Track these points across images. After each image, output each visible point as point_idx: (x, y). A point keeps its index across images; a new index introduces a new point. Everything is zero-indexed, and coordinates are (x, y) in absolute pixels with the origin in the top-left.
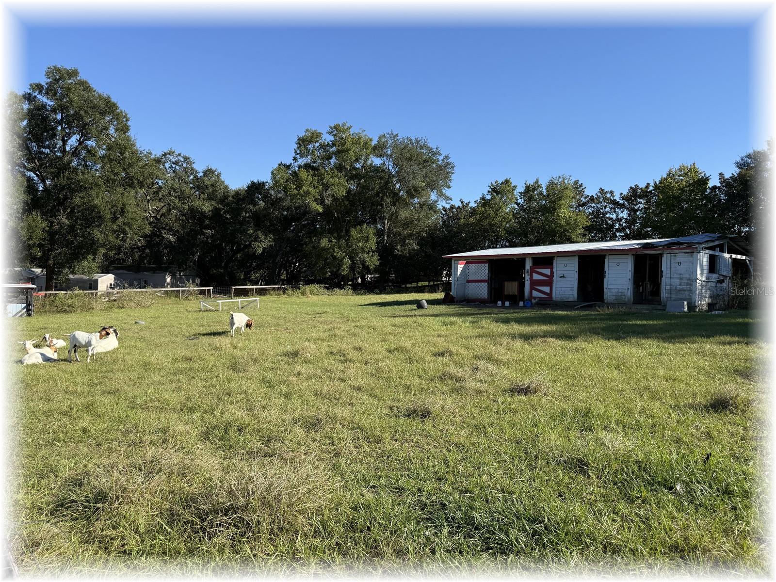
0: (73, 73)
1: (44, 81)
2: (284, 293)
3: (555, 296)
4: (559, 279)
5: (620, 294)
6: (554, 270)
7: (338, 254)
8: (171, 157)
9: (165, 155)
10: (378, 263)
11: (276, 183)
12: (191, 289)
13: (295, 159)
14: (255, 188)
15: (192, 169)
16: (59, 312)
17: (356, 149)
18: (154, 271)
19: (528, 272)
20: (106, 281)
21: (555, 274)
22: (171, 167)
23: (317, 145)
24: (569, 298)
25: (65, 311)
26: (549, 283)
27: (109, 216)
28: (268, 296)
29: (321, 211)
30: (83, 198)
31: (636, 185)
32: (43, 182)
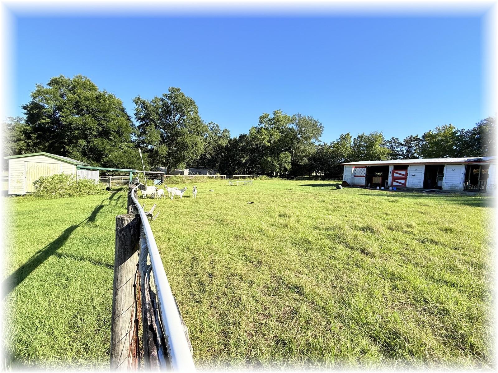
0: (178, 90)
1: (168, 93)
2: (253, 179)
3: (408, 185)
4: (411, 177)
5: (454, 186)
6: (408, 172)
7: (275, 163)
8: (211, 125)
9: (209, 124)
10: (291, 167)
11: (251, 134)
12: (218, 176)
13: (259, 125)
14: (242, 137)
15: (219, 129)
16: (173, 184)
17: (284, 120)
18: (203, 168)
19: (390, 173)
20: (186, 172)
21: (408, 174)
22: (211, 129)
23: (267, 119)
24: (417, 186)
25: (176, 184)
26: (405, 178)
27: (191, 146)
28: (246, 179)
29: (269, 145)
30: (181, 139)
31: (411, 136)
32: (167, 133)
